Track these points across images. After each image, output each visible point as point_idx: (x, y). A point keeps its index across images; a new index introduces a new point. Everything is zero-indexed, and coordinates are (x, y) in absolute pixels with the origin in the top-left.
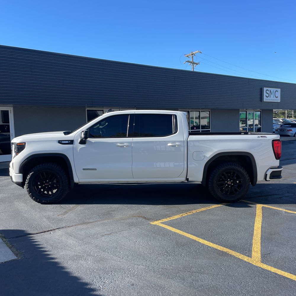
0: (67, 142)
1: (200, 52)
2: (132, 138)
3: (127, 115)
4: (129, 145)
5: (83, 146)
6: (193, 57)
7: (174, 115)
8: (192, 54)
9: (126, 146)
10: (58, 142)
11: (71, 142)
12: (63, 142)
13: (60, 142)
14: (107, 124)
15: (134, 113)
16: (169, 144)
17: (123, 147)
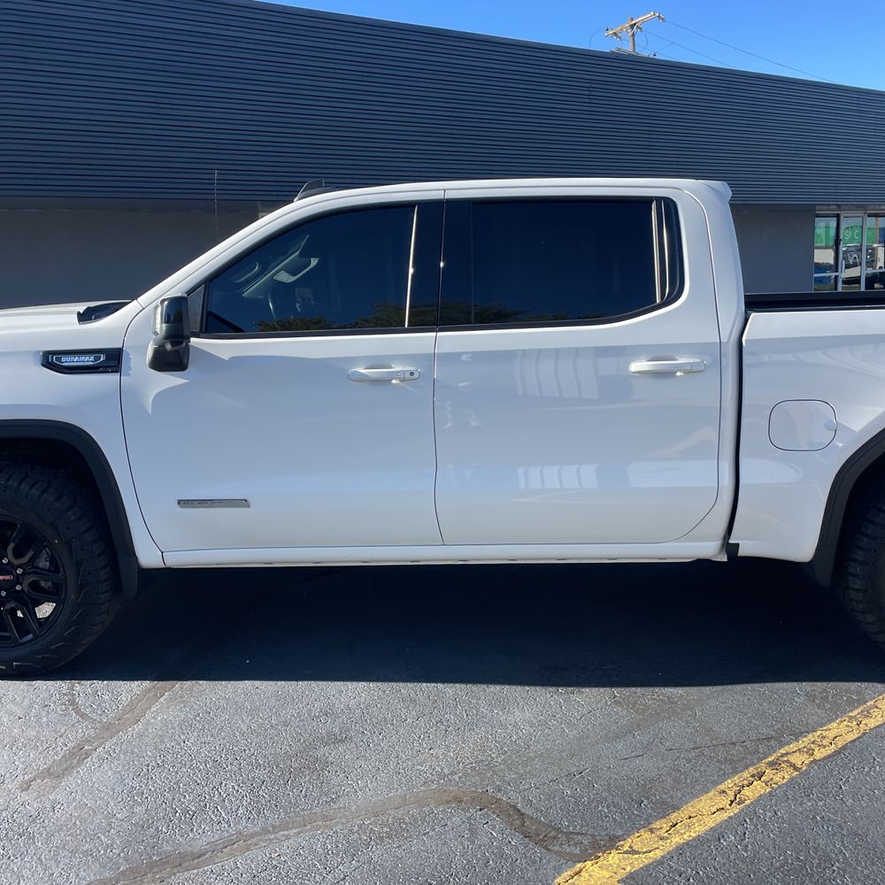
0: (88, 360)
1: (659, 16)
2: (434, 334)
3: (404, 208)
4: (416, 375)
5: (170, 380)
6: (633, 35)
7: (659, 199)
8: (632, 26)
9: (403, 380)
10: (39, 360)
11: (111, 360)
12: (67, 361)
13: (52, 361)
14: (314, 262)
15: (439, 195)
16: (638, 365)
17: (384, 382)
